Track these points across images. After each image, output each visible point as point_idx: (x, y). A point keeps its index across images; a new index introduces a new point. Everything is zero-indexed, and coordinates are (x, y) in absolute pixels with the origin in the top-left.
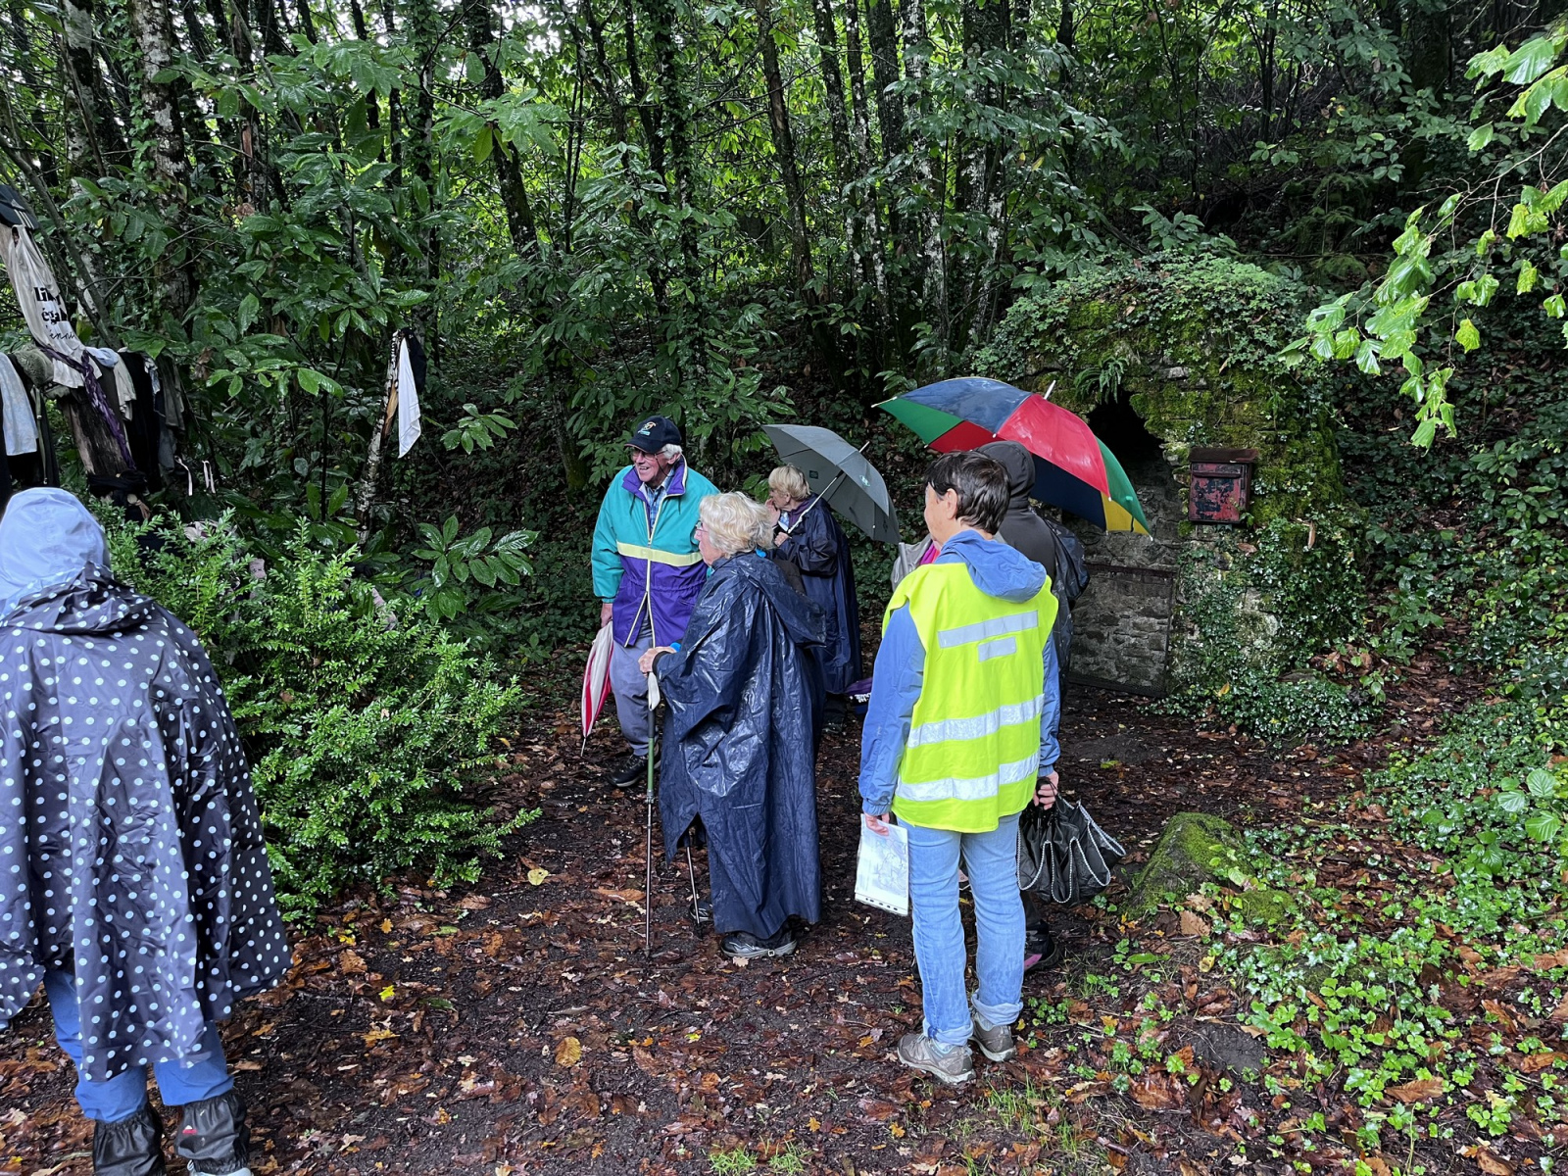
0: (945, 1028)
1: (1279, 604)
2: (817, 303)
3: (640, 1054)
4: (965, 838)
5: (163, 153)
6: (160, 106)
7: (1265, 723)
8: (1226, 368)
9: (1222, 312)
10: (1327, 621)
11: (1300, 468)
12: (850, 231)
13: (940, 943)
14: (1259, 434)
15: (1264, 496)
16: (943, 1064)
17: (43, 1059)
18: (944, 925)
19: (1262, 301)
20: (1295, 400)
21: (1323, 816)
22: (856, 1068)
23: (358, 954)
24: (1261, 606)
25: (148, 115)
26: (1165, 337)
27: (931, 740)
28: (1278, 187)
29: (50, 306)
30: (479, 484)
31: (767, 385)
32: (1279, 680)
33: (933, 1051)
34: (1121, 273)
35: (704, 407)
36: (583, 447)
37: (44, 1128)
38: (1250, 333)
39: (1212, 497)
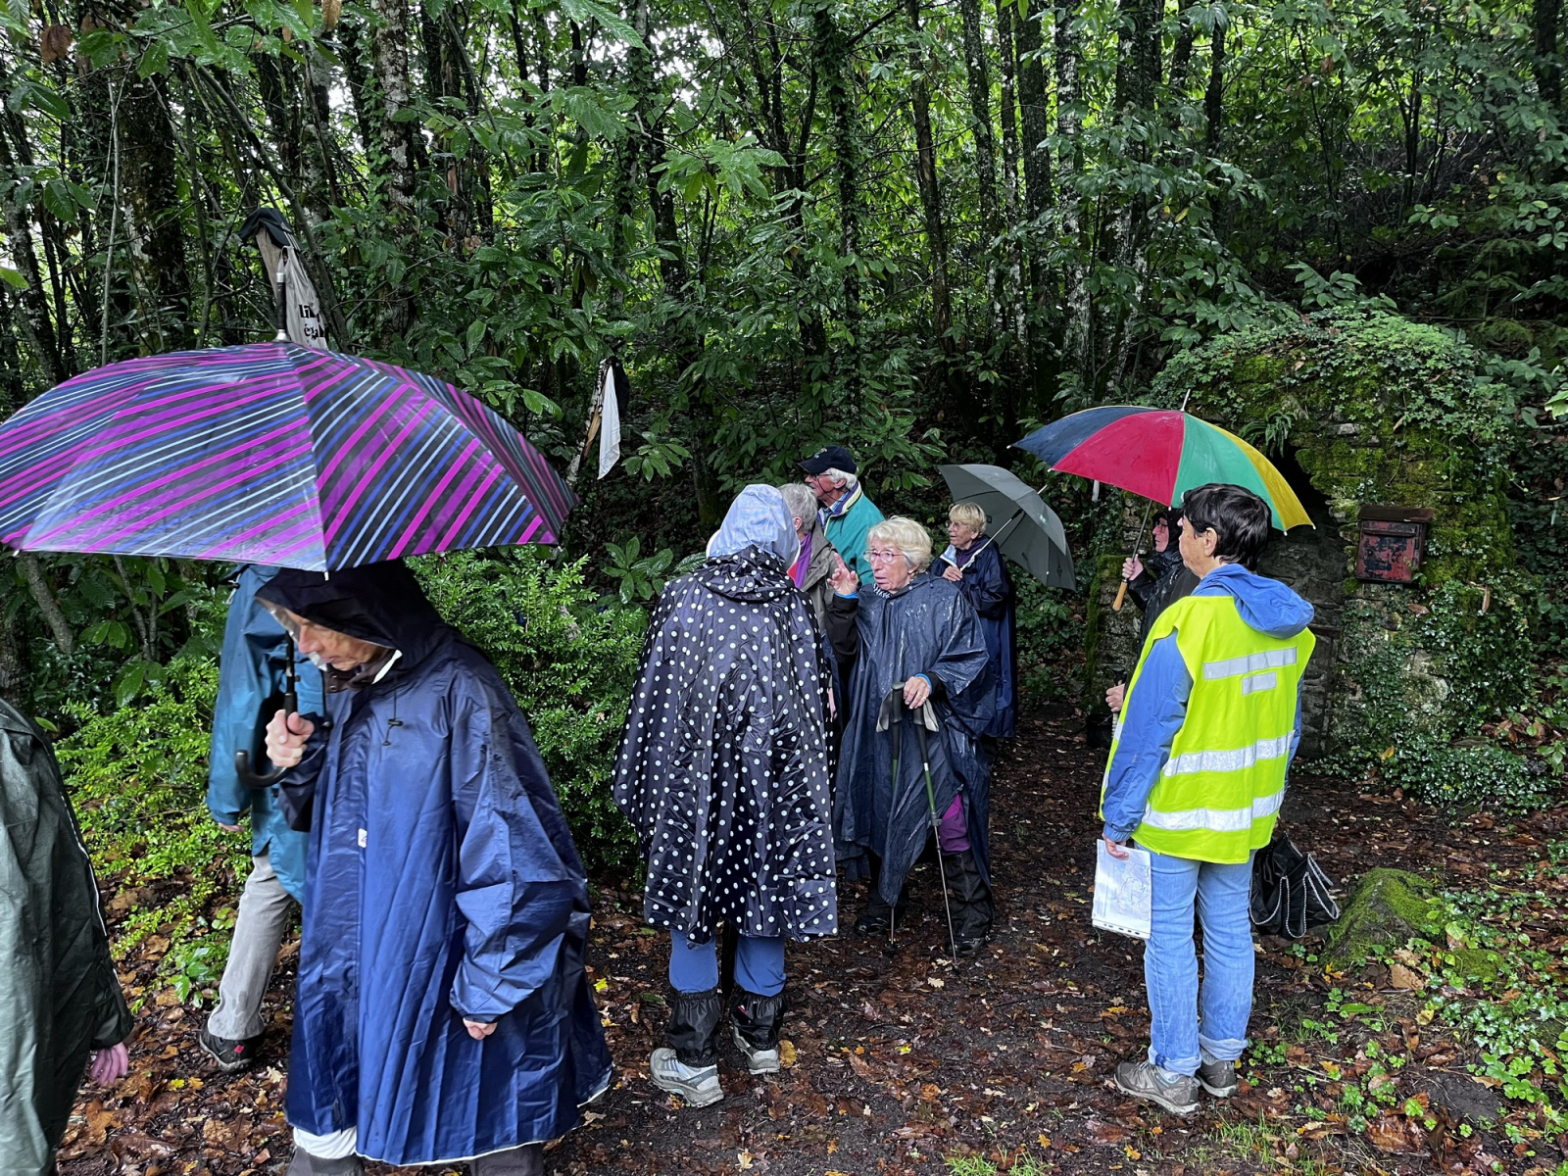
0: (1174, 1056)
1: (1451, 668)
2: (954, 350)
3: (855, 1061)
4: (1205, 869)
5: (397, 187)
6: (398, 143)
7: (1437, 789)
8: (1401, 426)
9: (1398, 370)
10: (1498, 688)
11: (1476, 530)
12: (992, 281)
13: (1176, 971)
14: (1434, 494)
15: (1437, 557)
16: (1170, 1094)
18: (1180, 952)
19: (1439, 360)
20: (1471, 462)
21: (1512, 883)
22: (1075, 1091)
24: (1430, 669)
25: (386, 151)
26: (1336, 393)
27: (1188, 770)
28: (1430, 251)
29: (311, 323)
30: (612, 515)
31: (920, 427)
32: (1449, 745)
33: (1157, 1081)
34: (1287, 329)
35: (855, 446)
36: (722, 483)
38: (1427, 392)
39: (1383, 555)
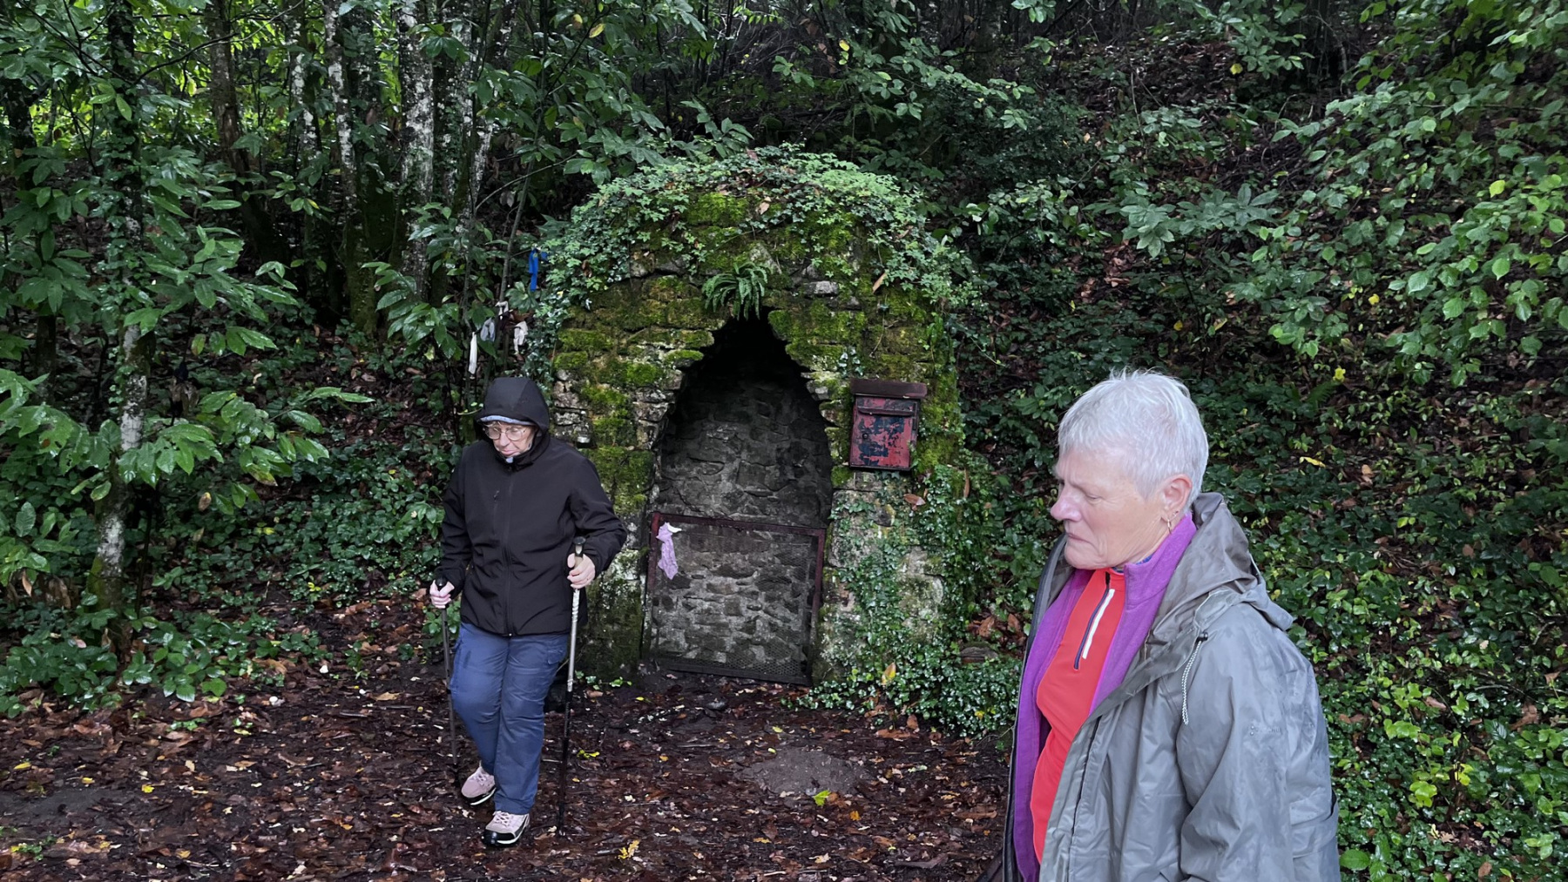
8: (882, 287)
9: (873, 221)
14: (918, 366)
19: (903, 214)
26: (810, 244)
39: (878, 438)
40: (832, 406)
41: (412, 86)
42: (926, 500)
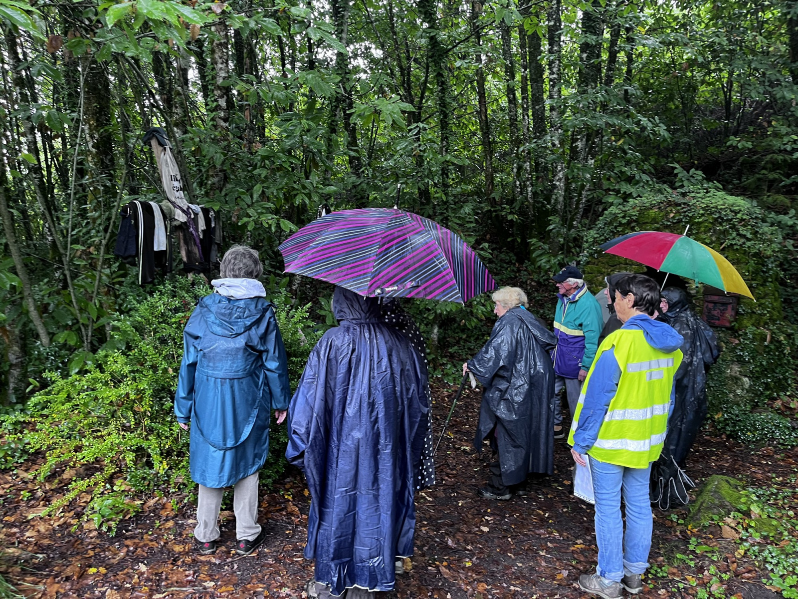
0: (610, 571)
1: (751, 372)
2: (496, 204)
3: (443, 570)
4: (626, 470)
5: (221, 118)
6: (222, 97)
7: (744, 434)
8: (724, 247)
9: (722, 219)
10: (775, 383)
11: (763, 301)
12: (515, 170)
13: (611, 526)
15: (743, 314)
16: (607, 591)
17: (151, 541)
18: (613, 516)
19: (743, 214)
20: (760, 266)
21: (783, 484)
22: (558, 589)
23: (294, 505)
24: (740, 372)
25: (216, 100)
26: (691, 230)
27: (617, 418)
28: (738, 159)
29: (176, 184)
31: (478, 242)
32: (751, 412)
33: (601, 584)
34: (666, 197)
37: (156, 574)
38: (737, 230)
39: (715, 313)
40: (698, 299)
41: (556, 167)
42: (739, 340)
